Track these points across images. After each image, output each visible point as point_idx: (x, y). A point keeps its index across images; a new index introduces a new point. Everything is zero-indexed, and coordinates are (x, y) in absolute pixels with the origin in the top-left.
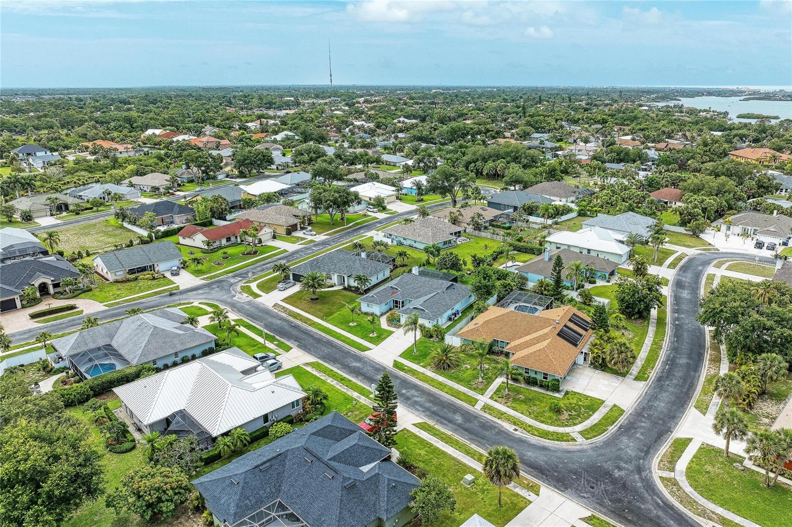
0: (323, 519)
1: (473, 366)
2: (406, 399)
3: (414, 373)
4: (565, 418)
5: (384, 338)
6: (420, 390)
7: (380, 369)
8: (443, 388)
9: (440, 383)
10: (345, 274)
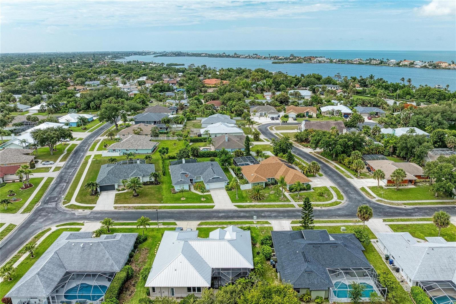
0: (354, 262)
1: (269, 194)
2: (270, 217)
3: (252, 207)
4: (327, 197)
5: (212, 199)
6: (267, 211)
7: (235, 211)
8: (273, 206)
9: (269, 205)
10: (141, 175)
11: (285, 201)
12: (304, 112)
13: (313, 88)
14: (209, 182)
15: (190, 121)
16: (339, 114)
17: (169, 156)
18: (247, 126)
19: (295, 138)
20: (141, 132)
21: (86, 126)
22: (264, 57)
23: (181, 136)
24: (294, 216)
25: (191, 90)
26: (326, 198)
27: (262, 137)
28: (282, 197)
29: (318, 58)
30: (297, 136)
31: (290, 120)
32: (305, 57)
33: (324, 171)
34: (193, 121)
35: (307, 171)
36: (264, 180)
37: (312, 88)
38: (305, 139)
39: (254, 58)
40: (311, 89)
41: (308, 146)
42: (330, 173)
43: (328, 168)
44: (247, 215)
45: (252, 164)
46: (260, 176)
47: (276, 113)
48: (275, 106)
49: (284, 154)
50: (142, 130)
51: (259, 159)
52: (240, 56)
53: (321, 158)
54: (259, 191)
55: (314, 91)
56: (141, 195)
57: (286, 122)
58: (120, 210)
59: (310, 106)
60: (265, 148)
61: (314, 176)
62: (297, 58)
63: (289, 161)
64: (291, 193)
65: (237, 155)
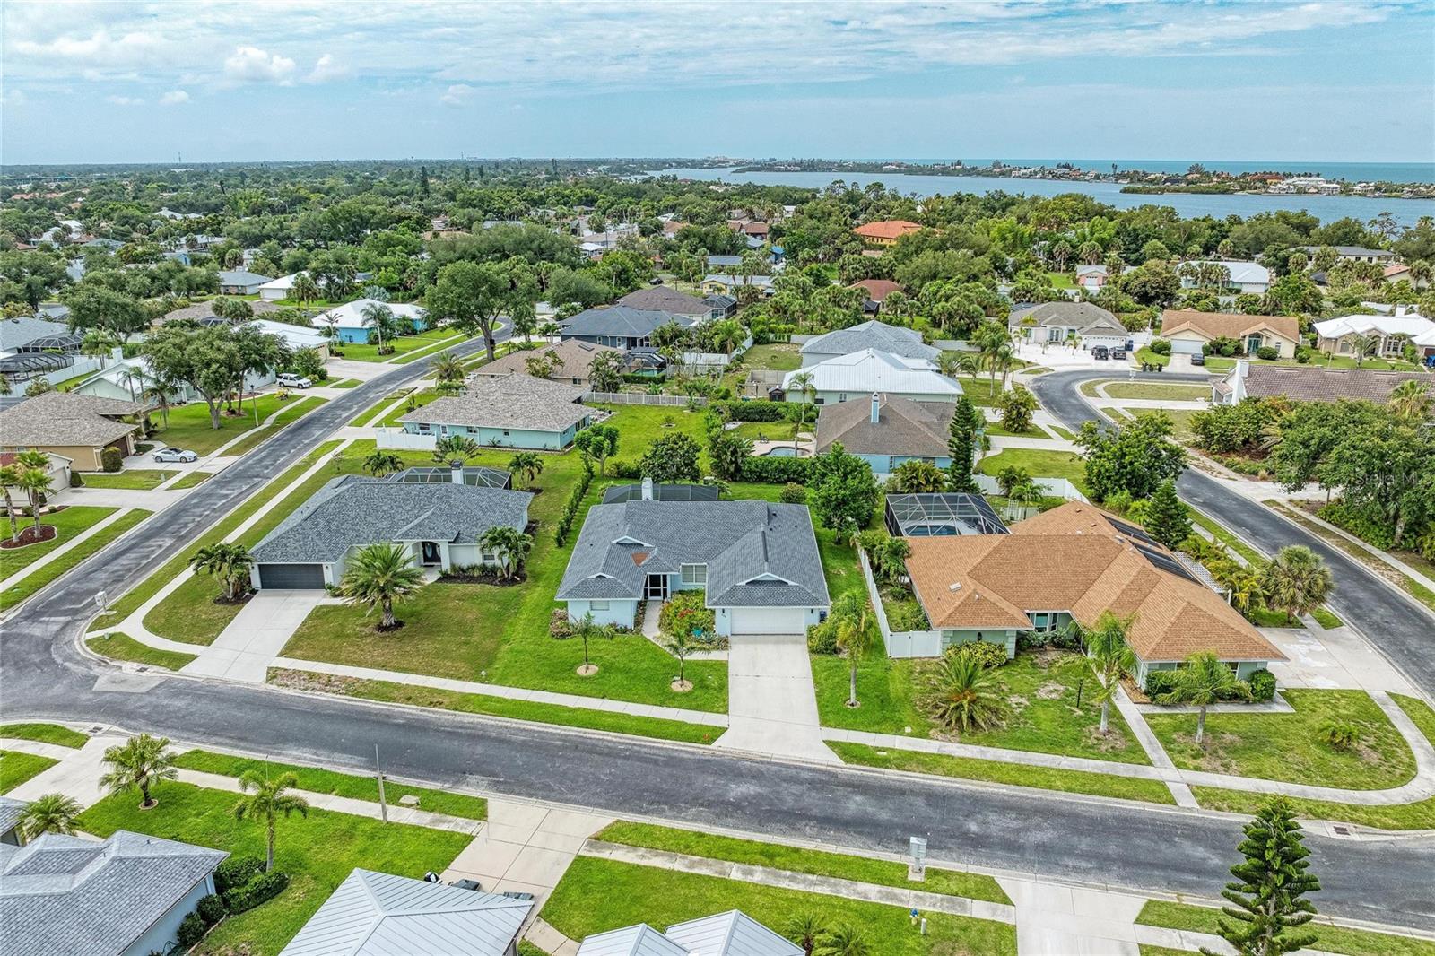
1: (1031, 697)
2: (1012, 850)
3: (924, 764)
4: (1374, 758)
5: (723, 687)
6: (1004, 807)
7: (822, 781)
8: (1043, 777)
9: (1019, 768)
10: (443, 535)
11: (1115, 755)
12: (1242, 334)
13: (1281, 254)
14: (734, 598)
15: (765, 347)
16: (1400, 354)
17: (618, 466)
18: (984, 375)
19: (1195, 431)
20: (558, 368)
21: (393, 343)
22: (1093, 174)
23: (703, 392)
24: (1164, 866)
25: (803, 245)
26: (1370, 768)
27: (1041, 418)
28: (1103, 726)
29: (1295, 179)
30: (1206, 424)
31: (1178, 364)
32: (1244, 175)
33: (1346, 598)
34: (776, 347)
35: (1253, 594)
36: (1012, 620)
37: (1275, 256)
38: (1246, 442)
39: (1059, 177)
40: (1272, 259)
41: (1255, 473)
42: (1382, 612)
43: (1366, 589)
44: (884, 816)
45: (974, 532)
46: (994, 597)
47: (1120, 334)
48: (1118, 310)
49: (1137, 496)
50: (561, 363)
51: (1012, 510)
52: (1011, 171)
53: (1324, 531)
54: (971, 678)
55: (1282, 267)
56: (413, 624)
57: (1160, 370)
58: (285, 691)
59: (1266, 314)
60: (1051, 464)
61: (1288, 623)
62: (1215, 179)
63: (1159, 533)
64: (1158, 710)
65: (912, 485)
